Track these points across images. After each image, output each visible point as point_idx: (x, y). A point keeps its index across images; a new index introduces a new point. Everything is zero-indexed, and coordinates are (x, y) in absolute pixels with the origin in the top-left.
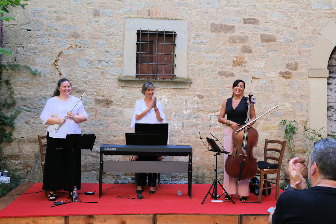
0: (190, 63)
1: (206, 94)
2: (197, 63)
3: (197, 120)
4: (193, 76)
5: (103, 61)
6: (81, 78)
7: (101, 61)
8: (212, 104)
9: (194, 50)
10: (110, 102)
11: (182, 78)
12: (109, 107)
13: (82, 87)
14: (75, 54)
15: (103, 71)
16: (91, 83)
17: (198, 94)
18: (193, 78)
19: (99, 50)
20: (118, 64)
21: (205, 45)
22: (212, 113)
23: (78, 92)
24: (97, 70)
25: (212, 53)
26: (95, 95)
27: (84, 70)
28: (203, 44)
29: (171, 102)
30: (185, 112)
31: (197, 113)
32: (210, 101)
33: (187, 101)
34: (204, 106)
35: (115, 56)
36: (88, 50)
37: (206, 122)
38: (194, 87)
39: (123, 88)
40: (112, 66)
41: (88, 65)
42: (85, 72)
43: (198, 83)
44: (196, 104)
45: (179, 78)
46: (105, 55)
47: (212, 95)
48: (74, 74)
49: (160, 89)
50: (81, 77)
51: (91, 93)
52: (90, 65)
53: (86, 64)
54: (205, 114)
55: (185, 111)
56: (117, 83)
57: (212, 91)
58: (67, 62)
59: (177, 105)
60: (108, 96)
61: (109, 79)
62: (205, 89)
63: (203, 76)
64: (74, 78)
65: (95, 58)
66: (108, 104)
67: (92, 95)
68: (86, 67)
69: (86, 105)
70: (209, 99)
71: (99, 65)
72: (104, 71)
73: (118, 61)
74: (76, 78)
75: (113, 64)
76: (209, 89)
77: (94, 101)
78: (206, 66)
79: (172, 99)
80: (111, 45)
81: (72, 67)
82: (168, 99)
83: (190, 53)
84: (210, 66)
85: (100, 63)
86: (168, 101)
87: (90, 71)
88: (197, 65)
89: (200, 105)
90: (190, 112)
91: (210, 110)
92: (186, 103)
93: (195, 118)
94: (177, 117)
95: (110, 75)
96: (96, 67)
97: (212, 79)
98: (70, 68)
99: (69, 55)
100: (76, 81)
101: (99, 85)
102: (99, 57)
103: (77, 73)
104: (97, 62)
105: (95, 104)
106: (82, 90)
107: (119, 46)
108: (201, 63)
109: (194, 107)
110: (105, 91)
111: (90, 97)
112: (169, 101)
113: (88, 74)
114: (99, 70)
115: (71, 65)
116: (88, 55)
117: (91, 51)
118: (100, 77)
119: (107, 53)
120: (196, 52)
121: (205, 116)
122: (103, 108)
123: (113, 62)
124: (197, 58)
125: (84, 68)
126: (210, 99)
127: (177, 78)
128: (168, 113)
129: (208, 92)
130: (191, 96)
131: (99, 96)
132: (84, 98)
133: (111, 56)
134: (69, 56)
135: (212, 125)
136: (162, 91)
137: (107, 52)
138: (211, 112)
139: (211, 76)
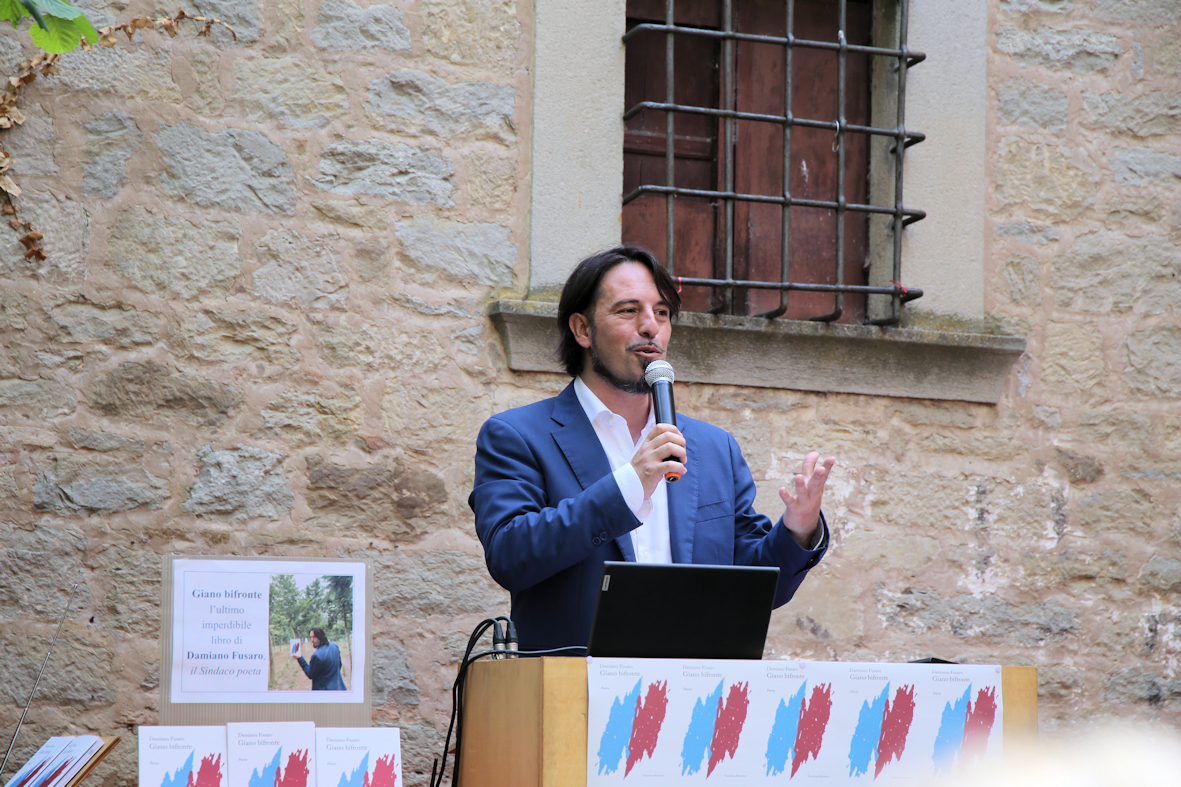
0: (1002, 210)
1: (1114, 453)
2: (1051, 209)
3: (1062, 650)
4: (1026, 311)
5: (372, 159)
6: (202, 292)
7: (358, 161)
8: (1160, 525)
9: (1026, 112)
10: (423, 495)
11: (953, 321)
12: (417, 537)
13: (211, 363)
14: (153, 92)
15: (376, 239)
16: (281, 329)
17: (1059, 450)
18: (1022, 320)
19: (339, 65)
20: (488, 187)
21: (1099, 78)
22: (1164, 593)
23: (172, 403)
24: (323, 227)
25: (1155, 135)
26: (308, 434)
27: (224, 227)
28: (1092, 67)
29: (875, 504)
30: (980, 586)
31: (1061, 597)
32: (1145, 506)
33: (990, 497)
34: (1107, 543)
35: (465, 126)
36: (251, 65)
37: (1125, 670)
38: (1031, 395)
39: (526, 380)
40: (440, 202)
41: (254, 183)
42: (234, 247)
43: (1063, 361)
44: (1050, 525)
45: (929, 316)
46: (387, 108)
47: (1155, 457)
48: (141, 251)
49: (792, 398)
50: (203, 284)
51: (280, 417)
52: (274, 187)
53: (242, 176)
54: (1112, 607)
55: (972, 577)
56: (480, 343)
57: (1160, 429)
58: (89, 153)
59: (914, 525)
60: (414, 442)
61: (419, 310)
62: (1107, 408)
63: (1093, 308)
64: (148, 284)
65: (308, 135)
66: (406, 509)
67: (285, 435)
68: (245, 200)
69: (240, 515)
70: (1140, 491)
71: (341, 190)
72: (384, 243)
73: (487, 162)
74: (161, 286)
75: (448, 186)
76: (1140, 409)
77: (305, 480)
78: (1113, 237)
79: (881, 479)
80: (436, 35)
81: (123, 195)
82: (856, 477)
83: (1000, 129)
84: (1136, 232)
85: (350, 171)
86: (853, 495)
87: (275, 235)
88: (1048, 222)
89: (1078, 537)
90: (1012, 586)
91: (1153, 574)
92: (982, 513)
93: (1049, 630)
94: (915, 621)
95: (429, 277)
96: (319, 203)
97: (1154, 339)
98: (109, 205)
99: (106, 92)
100: (156, 314)
101: (341, 351)
102: (338, 126)
103: (168, 250)
104: (327, 165)
105: (307, 510)
106: (211, 388)
107: (492, 45)
108: (1078, 209)
109: (1034, 550)
110: (386, 405)
111: (273, 445)
112: (859, 492)
113: (254, 261)
114: (341, 229)
115: (122, 183)
116: (258, 105)
117: (279, 77)
118: (353, 286)
119: (403, 99)
120: (1044, 125)
121: (1116, 617)
122: (375, 542)
123: (446, 170)
124: (1046, 172)
125: (228, 210)
126: (1143, 486)
127: (917, 315)
128: (858, 590)
129: (1133, 434)
130: (1009, 458)
131: (338, 437)
132: (227, 458)
133: (435, 125)
134: (105, 103)
135: (1165, 692)
136: (809, 415)
137: (398, 87)
138: (1157, 589)
139: (1147, 316)
